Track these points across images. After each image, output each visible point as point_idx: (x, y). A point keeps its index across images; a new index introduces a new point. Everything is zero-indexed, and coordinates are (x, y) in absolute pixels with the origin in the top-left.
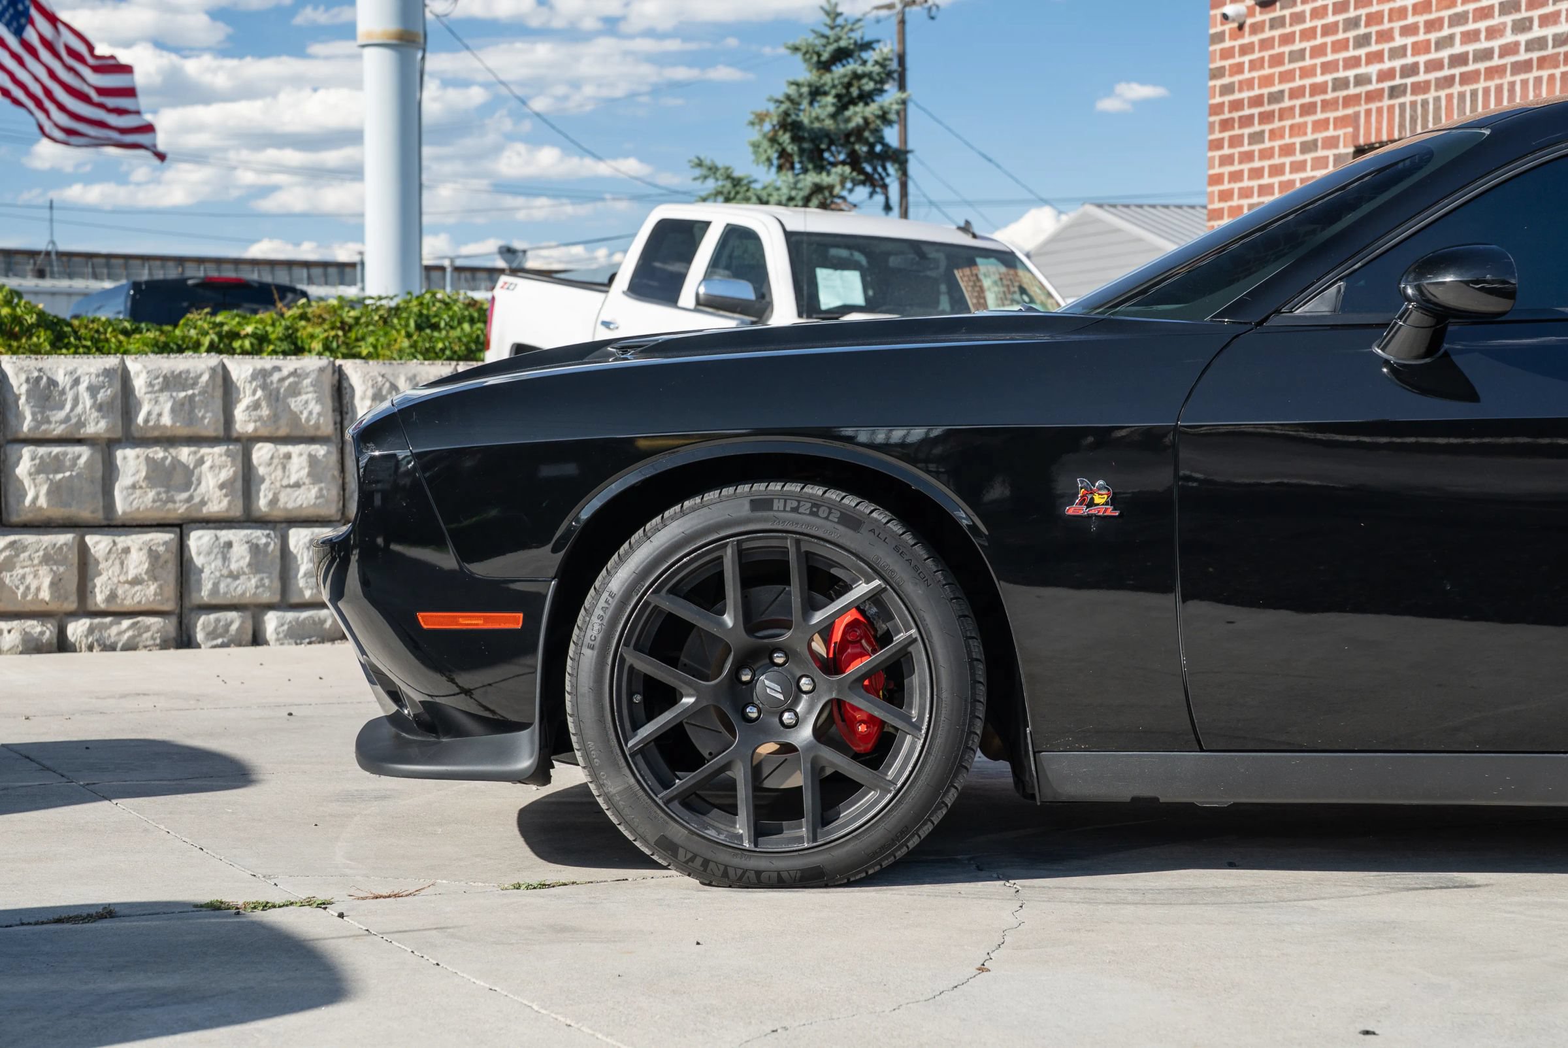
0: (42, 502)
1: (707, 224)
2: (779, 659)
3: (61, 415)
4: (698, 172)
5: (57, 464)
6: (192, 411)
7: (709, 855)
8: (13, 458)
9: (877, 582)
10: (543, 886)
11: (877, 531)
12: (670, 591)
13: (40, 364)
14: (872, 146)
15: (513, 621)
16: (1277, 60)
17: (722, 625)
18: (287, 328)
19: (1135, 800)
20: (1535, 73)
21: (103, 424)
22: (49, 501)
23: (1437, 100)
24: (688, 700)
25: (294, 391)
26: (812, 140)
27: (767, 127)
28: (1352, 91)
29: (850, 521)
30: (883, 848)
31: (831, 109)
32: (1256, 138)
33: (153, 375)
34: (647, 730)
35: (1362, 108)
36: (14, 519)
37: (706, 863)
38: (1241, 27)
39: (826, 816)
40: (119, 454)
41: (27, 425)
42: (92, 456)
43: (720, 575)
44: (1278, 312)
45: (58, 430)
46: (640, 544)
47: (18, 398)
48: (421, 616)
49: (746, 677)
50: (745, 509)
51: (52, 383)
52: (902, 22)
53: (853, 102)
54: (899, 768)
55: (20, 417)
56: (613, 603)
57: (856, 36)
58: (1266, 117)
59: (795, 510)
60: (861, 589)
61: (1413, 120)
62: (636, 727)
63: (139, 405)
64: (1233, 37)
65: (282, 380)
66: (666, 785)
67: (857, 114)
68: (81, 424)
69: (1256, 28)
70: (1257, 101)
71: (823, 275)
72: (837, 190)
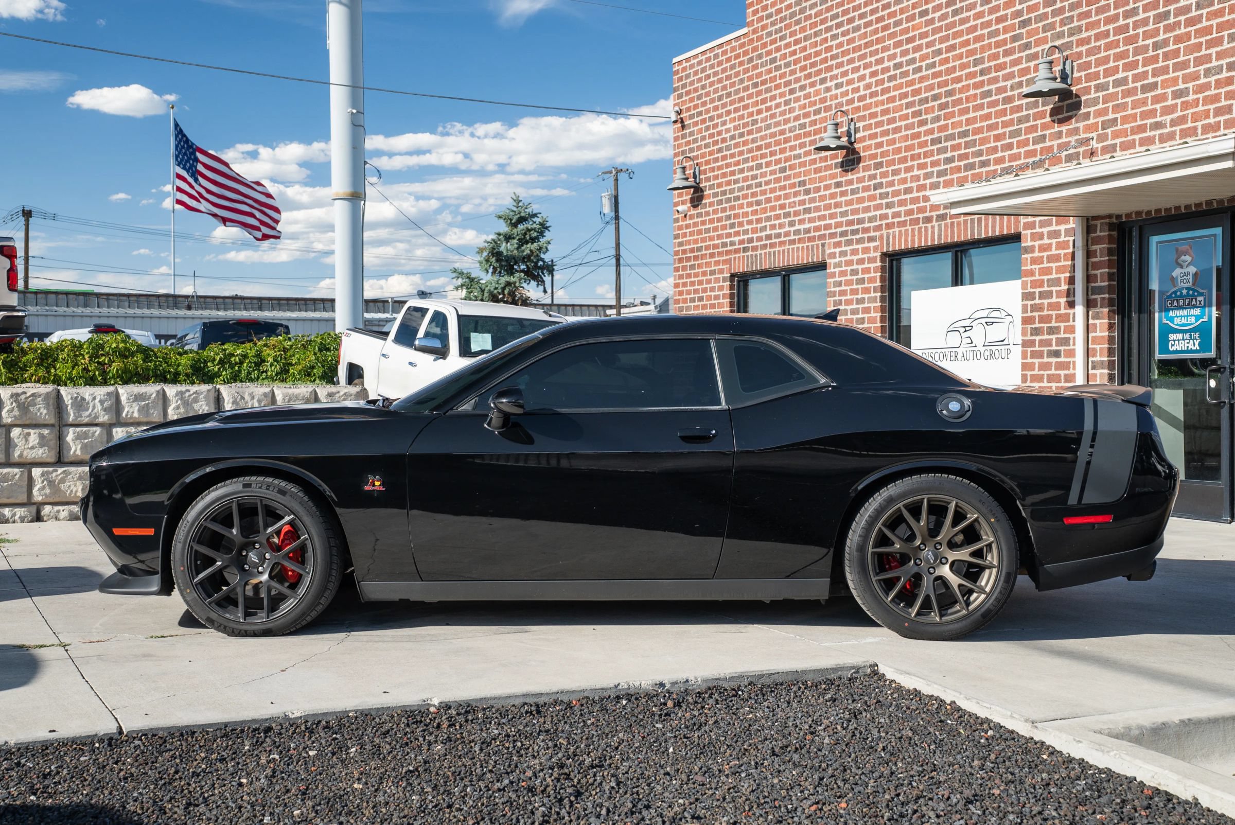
0: (78, 452)
1: (428, 310)
2: (257, 546)
3: (87, 413)
4: (454, 275)
5: (85, 435)
6: (148, 410)
7: (226, 624)
8: (65, 433)
9: (292, 516)
10: (162, 637)
11: (293, 496)
12: (211, 520)
13: (78, 391)
14: (536, 263)
15: (150, 532)
16: (700, 232)
17: (232, 533)
18: (257, 351)
19: (401, 600)
20: (797, 245)
21: (106, 417)
22: (81, 452)
23: (761, 254)
24: (219, 563)
25: (196, 400)
26: (507, 261)
27: (485, 254)
28: (729, 248)
29: (282, 492)
30: (295, 621)
31: (516, 246)
32: (692, 267)
33: (129, 395)
34: (201, 576)
35: (733, 256)
36: (66, 460)
37: (225, 627)
38: (685, 216)
39: (273, 608)
40: (114, 430)
41: (71, 418)
42: (101, 432)
43: (231, 514)
44: (452, 409)
45: (86, 420)
46: (199, 501)
47: (67, 406)
48: (114, 530)
49: (244, 554)
50: (240, 487)
51: (83, 399)
52: (616, 180)
53: (527, 242)
54: (302, 590)
55: (68, 414)
56: (188, 524)
57: (529, 210)
58: (696, 258)
59: (260, 488)
60: (287, 519)
61: (752, 263)
62: (198, 574)
63: (124, 408)
64: (683, 221)
65: (190, 396)
66: (210, 597)
67: (527, 249)
68: (96, 417)
69: (692, 217)
70: (692, 250)
71: (474, 336)
72: (517, 284)
